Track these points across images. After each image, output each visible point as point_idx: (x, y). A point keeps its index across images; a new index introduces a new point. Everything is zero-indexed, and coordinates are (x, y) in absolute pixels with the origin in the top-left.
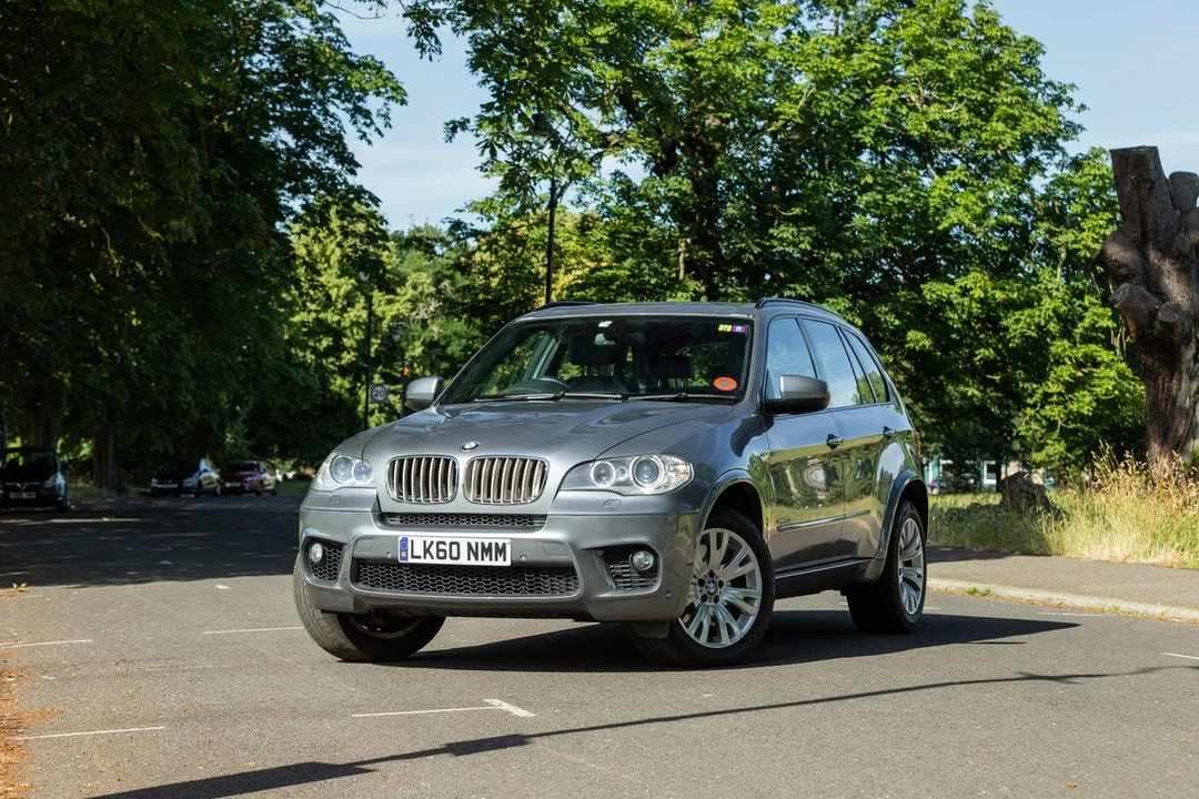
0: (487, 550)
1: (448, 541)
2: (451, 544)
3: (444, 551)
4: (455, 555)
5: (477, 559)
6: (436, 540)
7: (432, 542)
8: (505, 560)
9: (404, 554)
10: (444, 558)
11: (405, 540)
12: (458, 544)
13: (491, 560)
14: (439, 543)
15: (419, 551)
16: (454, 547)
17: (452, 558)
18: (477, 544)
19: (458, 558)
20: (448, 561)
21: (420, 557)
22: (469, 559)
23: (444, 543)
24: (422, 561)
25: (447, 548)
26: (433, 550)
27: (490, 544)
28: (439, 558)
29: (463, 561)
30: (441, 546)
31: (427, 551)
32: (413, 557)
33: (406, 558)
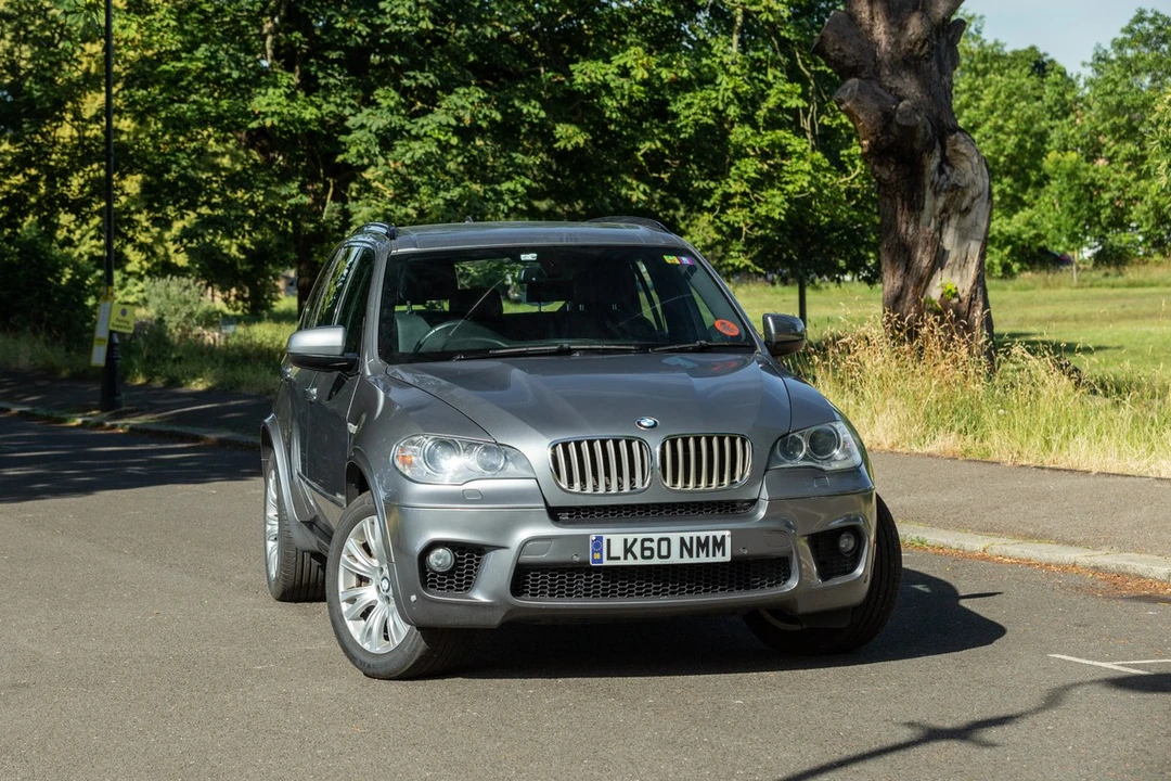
0: (703, 545)
1: (656, 537)
2: (660, 540)
3: (651, 549)
4: (664, 552)
5: (691, 556)
6: (640, 537)
7: (635, 540)
8: (724, 555)
9: (597, 556)
10: (651, 557)
11: (599, 539)
12: (668, 540)
13: (707, 555)
14: (644, 540)
15: (617, 550)
16: (664, 545)
17: (660, 557)
18: (691, 538)
19: (668, 556)
20: (656, 561)
21: (618, 558)
22: (682, 556)
23: (651, 540)
24: (622, 562)
25: (654, 545)
26: (637, 549)
27: (707, 538)
28: (643, 557)
29: (675, 559)
30: (647, 544)
31: (628, 550)
32: (609, 558)
33: (601, 561)
